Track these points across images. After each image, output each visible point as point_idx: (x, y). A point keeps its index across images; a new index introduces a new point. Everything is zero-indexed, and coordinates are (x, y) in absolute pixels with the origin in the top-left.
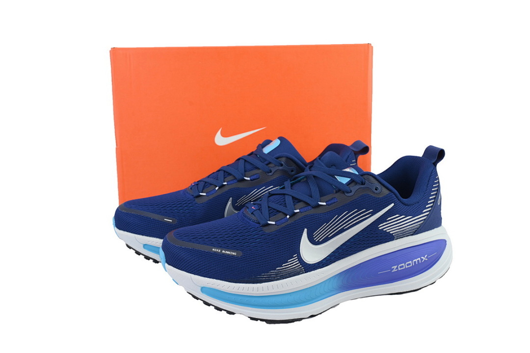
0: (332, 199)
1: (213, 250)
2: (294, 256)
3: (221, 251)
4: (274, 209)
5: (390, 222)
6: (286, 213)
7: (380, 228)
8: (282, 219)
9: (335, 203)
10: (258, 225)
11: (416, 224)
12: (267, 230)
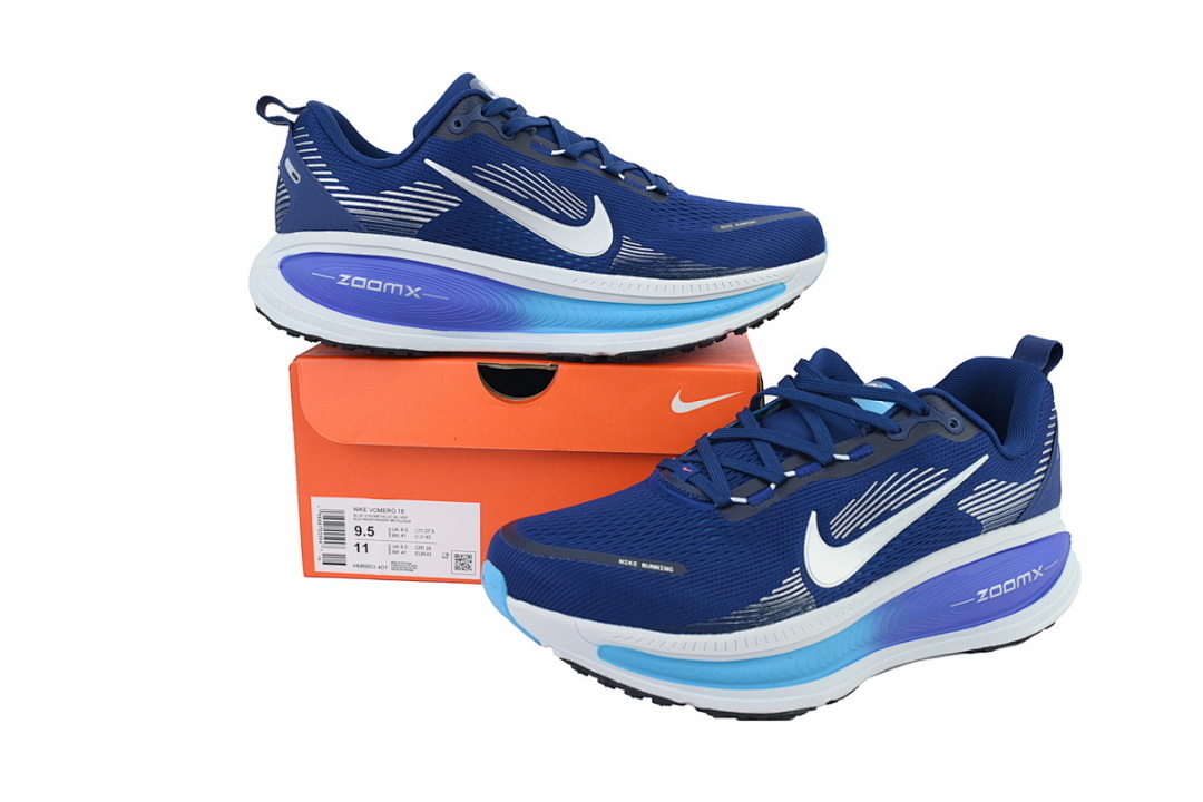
0: (861, 447)
1: (621, 561)
2: (794, 571)
3: (639, 565)
4: (737, 471)
5: (979, 494)
6: (768, 477)
7: (961, 509)
8: (759, 492)
9: (867, 455)
10: (708, 507)
11: (1023, 500)
12: (732, 517)
